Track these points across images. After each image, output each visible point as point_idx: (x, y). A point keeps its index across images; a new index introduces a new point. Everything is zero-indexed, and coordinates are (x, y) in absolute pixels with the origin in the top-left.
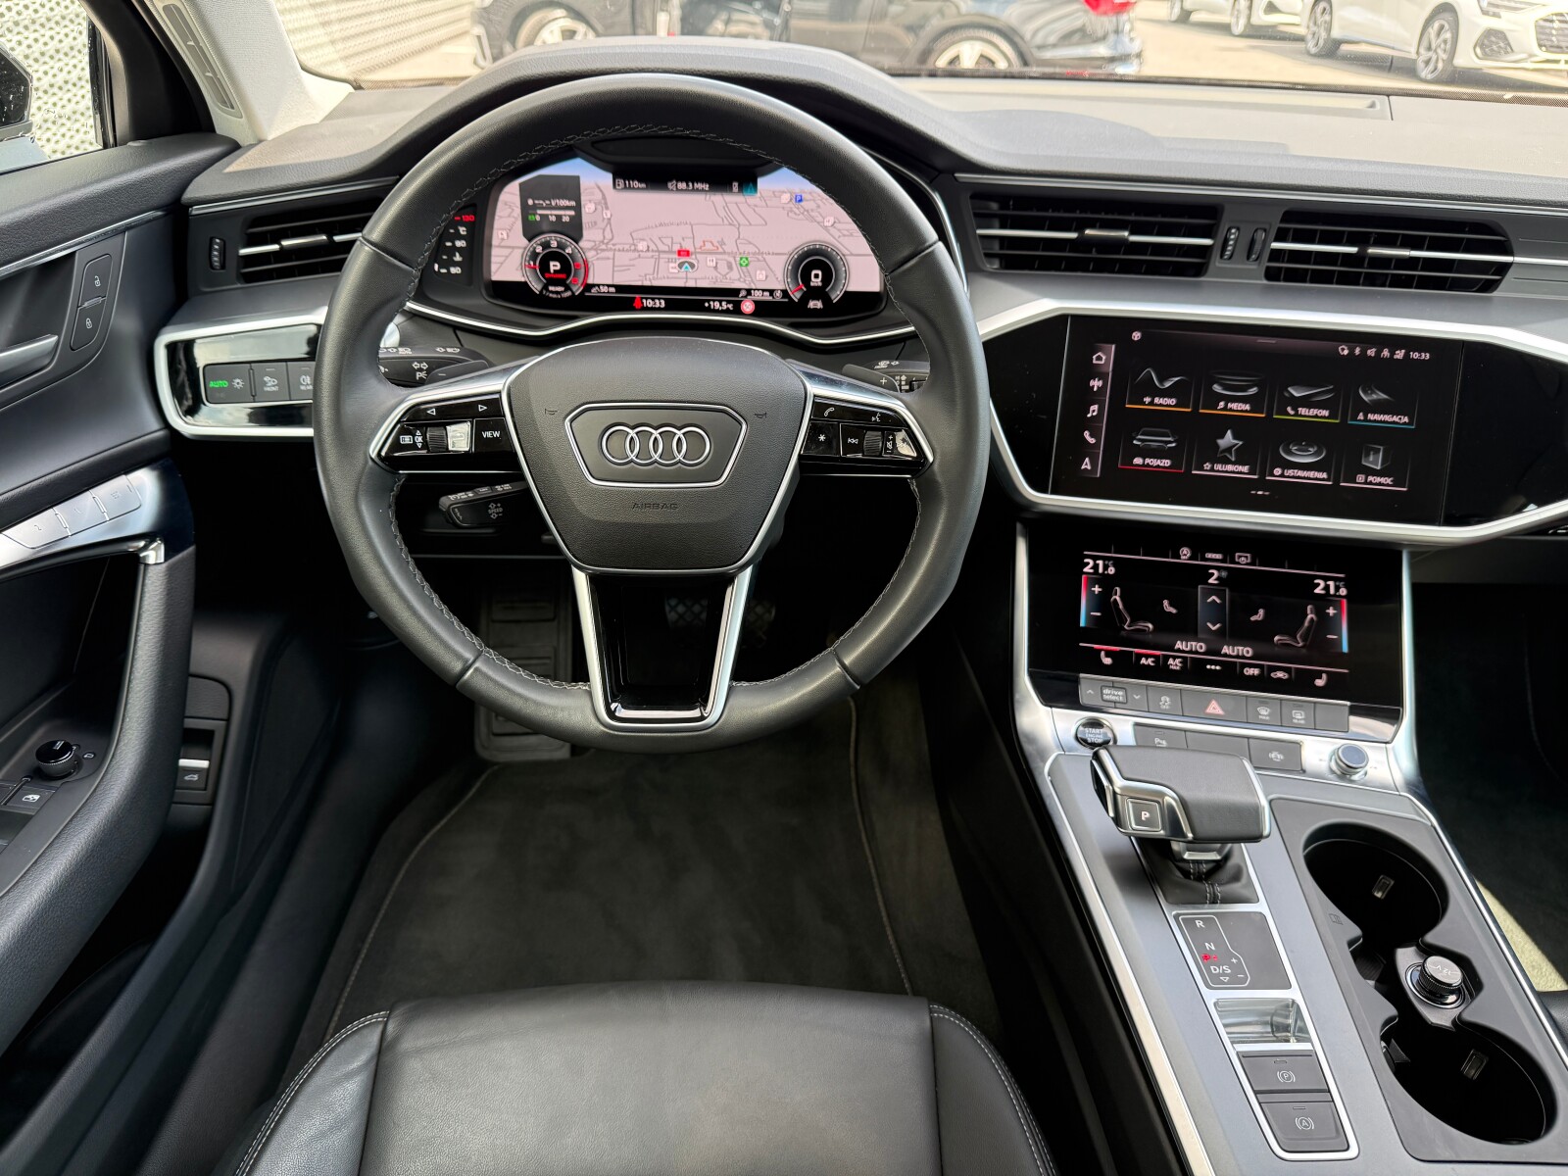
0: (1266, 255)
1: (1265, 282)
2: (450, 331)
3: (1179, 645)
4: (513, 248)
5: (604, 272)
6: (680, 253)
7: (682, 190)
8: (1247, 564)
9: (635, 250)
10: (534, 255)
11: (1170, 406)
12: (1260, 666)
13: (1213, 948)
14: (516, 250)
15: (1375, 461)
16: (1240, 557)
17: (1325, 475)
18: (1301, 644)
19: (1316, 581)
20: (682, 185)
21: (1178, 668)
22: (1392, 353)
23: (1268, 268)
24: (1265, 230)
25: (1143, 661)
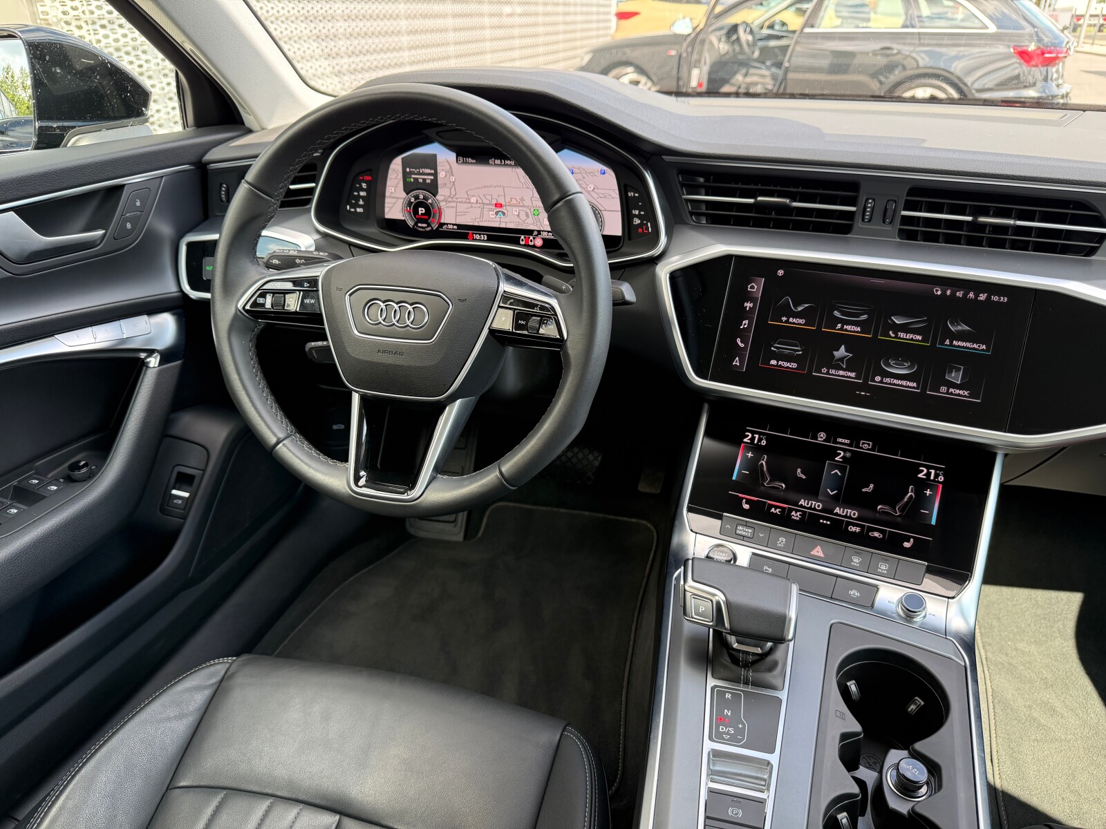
0: (898, 220)
1: (899, 240)
2: (347, 246)
3: (802, 502)
4: (398, 198)
5: (451, 216)
6: (496, 205)
7: (498, 164)
8: (868, 449)
9: (469, 202)
10: (410, 203)
11: (800, 324)
12: (862, 527)
13: (729, 714)
14: (399, 200)
15: (956, 377)
16: (864, 443)
17: (915, 385)
18: (898, 514)
19: (921, 468)
20: (498, 162)
21: (798, 519)
22: (977, 296)
23: (900, 230)
24: (895, 202)
25: (773, 510)
